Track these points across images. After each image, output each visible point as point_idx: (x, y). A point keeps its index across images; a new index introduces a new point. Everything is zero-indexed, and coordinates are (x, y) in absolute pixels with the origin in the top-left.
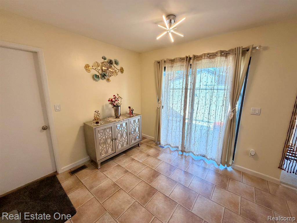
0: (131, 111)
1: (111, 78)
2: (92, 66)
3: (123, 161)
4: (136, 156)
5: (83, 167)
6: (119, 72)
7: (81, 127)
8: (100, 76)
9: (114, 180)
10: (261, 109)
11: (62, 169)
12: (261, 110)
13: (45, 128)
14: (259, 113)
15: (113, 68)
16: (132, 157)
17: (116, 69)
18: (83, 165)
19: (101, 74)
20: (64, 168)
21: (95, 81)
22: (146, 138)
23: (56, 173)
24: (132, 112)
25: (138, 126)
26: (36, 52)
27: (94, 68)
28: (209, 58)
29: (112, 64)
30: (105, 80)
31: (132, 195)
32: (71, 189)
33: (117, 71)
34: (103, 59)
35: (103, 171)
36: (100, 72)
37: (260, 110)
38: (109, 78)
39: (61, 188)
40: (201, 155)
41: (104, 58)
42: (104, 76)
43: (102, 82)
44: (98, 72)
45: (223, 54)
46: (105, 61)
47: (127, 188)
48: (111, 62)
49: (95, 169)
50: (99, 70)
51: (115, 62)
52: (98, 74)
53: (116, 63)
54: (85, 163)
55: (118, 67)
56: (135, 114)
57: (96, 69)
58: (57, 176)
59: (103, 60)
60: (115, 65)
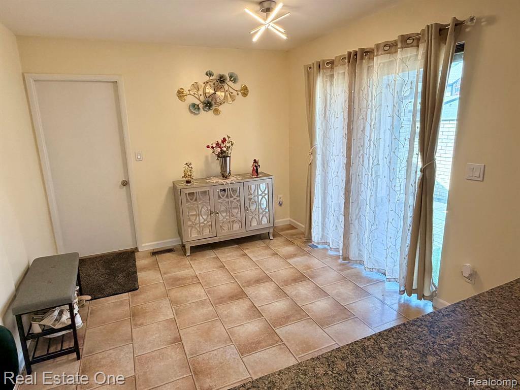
0: (255, 168)
1: (220, 108)
2: (189, 91)
3: (228, 253)
4: (253, 252)
5: (170, 251)
6: (238, 94)
7: (170, 188)
8: (201, 106)
9: (198, 272)
10: (485, 166)
11: (143, 245)
12: (486, 168)
13: (125, 184)
14: (481, 176)
15: (226, 89)
16: (246, 251)
17: (231, 90)
18: (171, 248)
19: (203, 103)
20: (145, 246)
21: (193, 115)
22: (297, 228)
23: (136, 250)
24: (257, 169)
25: (266, 197)
26: (116, 82)
27: (192, 93)
28: (390, 53)
29: (224, 82)
30: (211, 112)
31: (208, 293)
32: (144, 269)
33: (235, 93)
34: (207, 75)
35: (191, 260)
36: (202, 98)
37: (483, 167)
38: (217, 108)
39: (134, 265)
40: (378, 271)
41: (209, 74)
42: (208, 105)
43: (206, 116)
44: (199, 99)
45: (409, 41)
46: (211, 78)
47: (208, 284)
48: (222, 79)
49: (183, 255)
50: (201, 95)
51: (231, 77)
52: (197, 102)
53: (233, 78)
54: (175, 246)
55: (238, 86)
56: (261, 172)
57: (194, 94)
58: (136, 254)
59: (207, 78)
60: (231, 83)
